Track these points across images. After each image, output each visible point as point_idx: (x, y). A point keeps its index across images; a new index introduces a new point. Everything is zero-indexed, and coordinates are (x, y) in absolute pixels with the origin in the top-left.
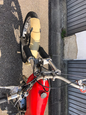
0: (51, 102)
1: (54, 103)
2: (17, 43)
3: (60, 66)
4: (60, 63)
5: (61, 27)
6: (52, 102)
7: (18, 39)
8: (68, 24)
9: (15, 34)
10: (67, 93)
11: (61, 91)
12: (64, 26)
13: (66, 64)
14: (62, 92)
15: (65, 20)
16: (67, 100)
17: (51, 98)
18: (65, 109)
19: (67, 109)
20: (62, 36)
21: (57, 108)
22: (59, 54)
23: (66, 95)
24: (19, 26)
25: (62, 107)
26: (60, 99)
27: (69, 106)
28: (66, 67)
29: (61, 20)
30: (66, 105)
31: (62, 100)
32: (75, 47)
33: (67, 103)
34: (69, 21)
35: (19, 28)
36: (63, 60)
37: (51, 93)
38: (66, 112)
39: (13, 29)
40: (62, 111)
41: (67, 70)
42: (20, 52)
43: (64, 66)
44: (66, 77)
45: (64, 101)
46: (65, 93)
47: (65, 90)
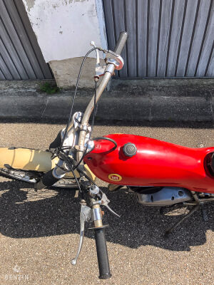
0: (207, 122)
1: (211, 114)
2: (56, 196)
3: (122, 99)
4: (116, 97)
5: (34, 95)
6: (208, 119)
7: (47, 194)
8: (29, 78)
9: (37, 199)
10: (191, 80)
11: (185, 96)
12: (33, 87)
13: (119, 81)
14: (188, 94)
15: (20, 84)
16: (211, 81)
17: (197, 121)
20: (54, 91)
23: (196, 81)
24: (21, 189)
26: (203, 100)
28: (128, 82)
29: (20, 94)
31: (208, 93)
32: (76, 63)
34: (23, 77)
35: (25, 190)
36: (110, 91)
37: (186, 120)
39: (25, 203)
41: (135, 81)
42: (77, 192)
43: (124, 88)
44: (152, 82)
45: (211, 89)
46: (192, 86)
47: (183, 86)
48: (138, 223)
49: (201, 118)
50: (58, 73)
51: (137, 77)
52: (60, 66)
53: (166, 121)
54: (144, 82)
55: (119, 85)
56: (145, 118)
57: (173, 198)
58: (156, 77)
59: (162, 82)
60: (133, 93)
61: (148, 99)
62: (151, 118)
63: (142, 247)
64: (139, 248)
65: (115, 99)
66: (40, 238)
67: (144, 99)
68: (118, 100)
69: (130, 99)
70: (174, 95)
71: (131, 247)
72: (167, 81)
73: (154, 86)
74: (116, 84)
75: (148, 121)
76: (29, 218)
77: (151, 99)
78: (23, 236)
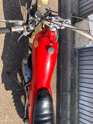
0: (59, 91)
1: (63, 93)
3: (70, 54)
4: (71, 51)
5: (72, 11)
6: (61, 91)
7: (25, 17)
8: (80, 9)
9: (22, 11)
10: (77, 85)
11: (71, 82)
12: (75, 11)
13: (77, 53)
15: (77, 4)
16: (77, 93)
17: (60, 87)
18: (74, 102)
19: (77, 103)
20: (73, 21)
21: (66, 100)
22: (69, 41)
23: (77, 87)
24: (26, 3)
25: (71, 100)
26: (69, 89)
27: (79, 99)
28: (77, 56)
29: (72, 4)
30: (76, 98)
31: (72, 92)
33: (77, 96)
34: (80, 6)
35: (26, 5)
37: (60, 82)
38: (76, 106)
39: (20, 5)
40: (71, 104)
43: (74, 55)
44: (77, 68)
45: (74, 93)
46: (75, 85)
47: (75, 81)
48: (13, 60)
49: (61, 89)
50: (82, 23)
51: (79, 61)
52: (86, 24)
53: (60, 73)
54: (77, 64)
55: (76, 53)
56: (61, 64)
57: (26, 75)
58: (79, 69)
59: (77, 72)
60: (72, 59)
61: (69, 65)
62: (61, 67)
63: (2, 62)
64: (2, 61)
65: (70, 50)
66: (3, 12)
67: (69, 64)
68: (69, 52)
69: (70, 57)
70: (71, 77)
71: (2, 57)
72: (77, 74)
73: (75, 68)
74: (76, 51)
75: (60, 66)
76: (13, 7)
77: (70, 67)
78: (4, 4)
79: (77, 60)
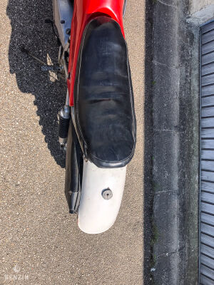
1: (160, 128)
3: (177, 35)
4: (179, 28)
6: (155, 123)
10: (197, 114)
11: (180, 105)
13: (197, 36)
14: (182, 108)
16: (196, 135)
17: (152, 111)
18: (190, 156)
19: (195, 159)
22: (175, 2)
23: (196, 119)
25: (182, 148)
26: (176, 122)
28: (196, 45)
30: (194, 147)
31: (184, 130)
33: (197, 142)
36: (186, 23)
38: (194, 165)
40: (182, 157)
41: (197, 54)
43: (188, 39)
44: (196, 72)
45: (188, 133)
46: (191, 114)
47: (191, 105)
49: (156, 116)
51: (201, 55)
53: (152, 78)
54: (195, 63)
55: (193, 35)
56: (155, 57)
57: (63, 22)
58: (201, 77)
59: (195, 83)
60: (183, 48)
61: (176, 64)
62: (155, 62)
63: (9, 21)
64: (7, 17)
65: (177, 27)
67: (176, 60)
68: (176, 30)
69: (177, 45)
70: (180, 93)
71: (8, 8)
72: (197, 89)
73: (190, 74)
74: (193, 32)
75: (152, 59)
77: (177, 68)
79: (196, 54)
